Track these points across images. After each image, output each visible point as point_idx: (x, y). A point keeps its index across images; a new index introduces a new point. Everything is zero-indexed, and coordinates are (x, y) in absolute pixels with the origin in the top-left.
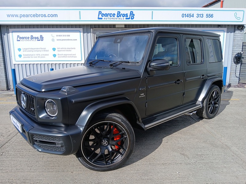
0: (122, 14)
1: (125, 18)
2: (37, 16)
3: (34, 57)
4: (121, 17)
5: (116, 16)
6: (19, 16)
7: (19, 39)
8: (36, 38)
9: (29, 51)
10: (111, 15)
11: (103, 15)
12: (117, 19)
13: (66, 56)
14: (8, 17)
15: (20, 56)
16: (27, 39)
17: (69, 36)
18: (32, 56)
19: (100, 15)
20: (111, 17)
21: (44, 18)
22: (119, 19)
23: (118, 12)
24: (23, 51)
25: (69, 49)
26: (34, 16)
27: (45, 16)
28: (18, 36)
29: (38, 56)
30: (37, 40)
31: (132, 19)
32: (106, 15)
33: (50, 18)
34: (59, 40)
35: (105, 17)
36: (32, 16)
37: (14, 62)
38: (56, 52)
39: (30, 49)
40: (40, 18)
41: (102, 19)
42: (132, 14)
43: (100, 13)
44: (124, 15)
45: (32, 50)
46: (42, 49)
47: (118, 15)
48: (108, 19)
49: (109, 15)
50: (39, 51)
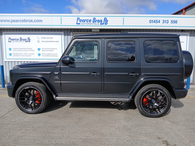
0: (97, 20)
1: (100, 23)
2: (25, 21)
3: (22, 56)
4: (96, 22)
5: (92, 22)
6: (10, 21)
7: (10, 40)
8: (24, 40)
9: (18, 51)
10: (88, 21)
11: (81, 21)
12: (93, 24)
13: (49, 55)
14: (1, 22)
15: (10, 55)
16: (17, 41)
17: (52, 38)
18: (20, 55)
19: (78, 21)
20: (88, 23)
21: (31, 23)
22: (94, 24)
23: (94, 18)
24: (13, 51)
25: (52, 50)
26: (23, 21)
27: (32, 21)
28: (9, 38)
29: (25, 55)
30: (25, 41)
31: (105, 24)
32: (84, 21)
33: (36, 23)
34: (43, 41)
35: (83, 23)
36: (21, 21)
37: (5, 60)
38: (40, 52)
39: (19, 49)
40: (28, 23)
41: (80, 24)
42: (106, 20)
43: (78, 19)
44: (99, 21)
45: (21, 50)
46: (29, 49)
47: (94, 21)
48: (85, 24)
49: (86, 21)
50: (26, 51)
